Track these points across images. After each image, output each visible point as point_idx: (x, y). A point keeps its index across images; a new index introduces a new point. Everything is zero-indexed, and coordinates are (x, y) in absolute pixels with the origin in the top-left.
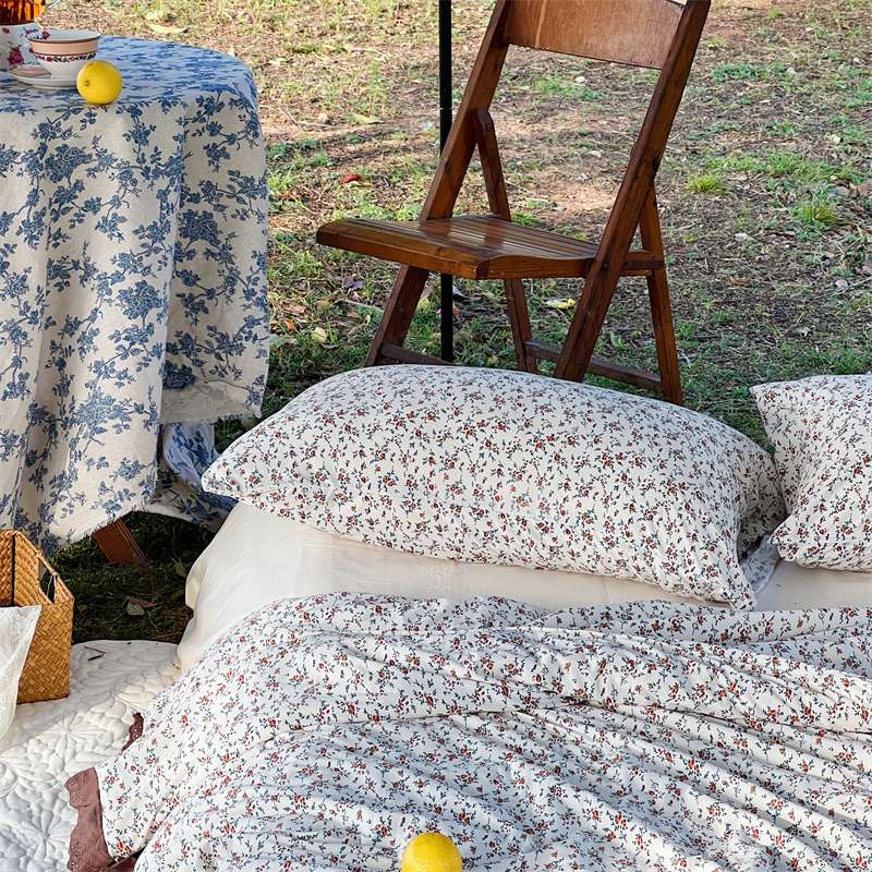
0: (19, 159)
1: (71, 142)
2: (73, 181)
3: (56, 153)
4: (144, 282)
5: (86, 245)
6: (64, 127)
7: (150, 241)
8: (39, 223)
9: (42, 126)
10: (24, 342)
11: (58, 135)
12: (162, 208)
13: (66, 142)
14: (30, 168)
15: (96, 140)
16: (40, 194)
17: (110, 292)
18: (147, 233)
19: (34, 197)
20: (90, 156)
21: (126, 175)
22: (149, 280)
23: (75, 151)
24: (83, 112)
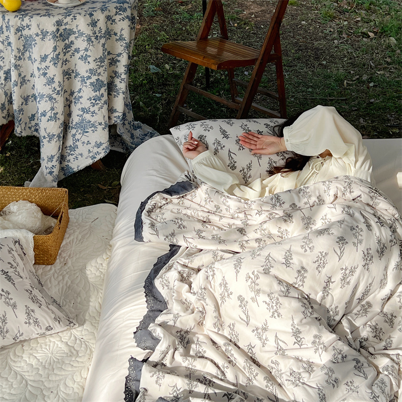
0: (49, 34)
1: (68, 27)
2: (70, 41)
3: (63, 31)
4: (99, 79)
5: (76, 65)
6: (65, 21)
7: (99, 63)
8: (58, 58)
9: (57, 22)
10: (55, 102)
11: (63, 24)
12: (103, 50)
13: (66, 27)
14: (53, 37)
15: (77, 26)
16: (57, 47)
17: (86, 83)
18: (98, 60)
19: (55, 49)
20: (76, 32)
21: (89, 40)
22: (100, 78)
23: (70, 30)
24: (72, 16)
